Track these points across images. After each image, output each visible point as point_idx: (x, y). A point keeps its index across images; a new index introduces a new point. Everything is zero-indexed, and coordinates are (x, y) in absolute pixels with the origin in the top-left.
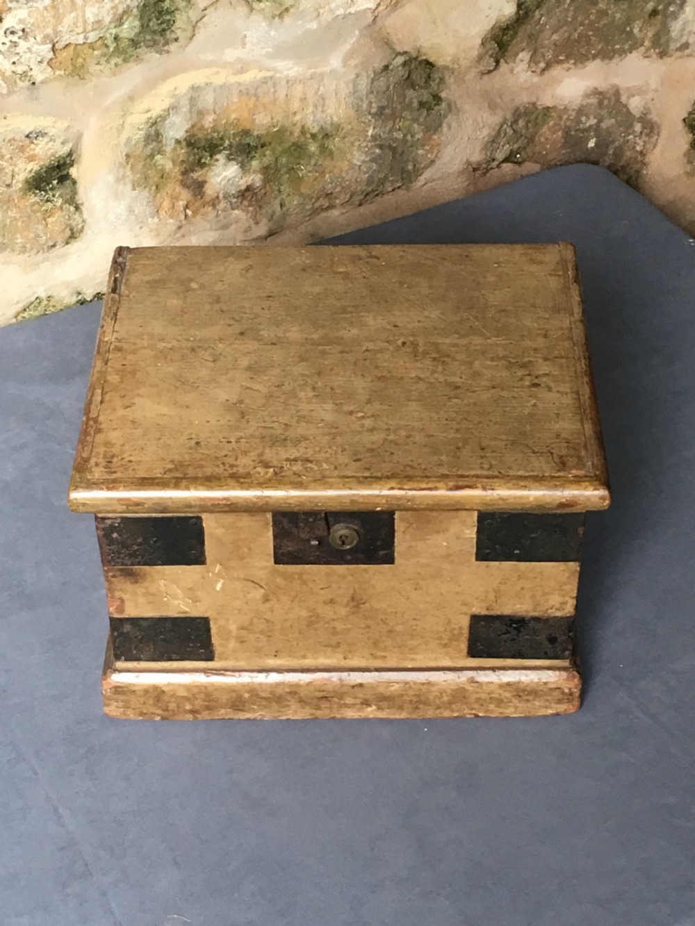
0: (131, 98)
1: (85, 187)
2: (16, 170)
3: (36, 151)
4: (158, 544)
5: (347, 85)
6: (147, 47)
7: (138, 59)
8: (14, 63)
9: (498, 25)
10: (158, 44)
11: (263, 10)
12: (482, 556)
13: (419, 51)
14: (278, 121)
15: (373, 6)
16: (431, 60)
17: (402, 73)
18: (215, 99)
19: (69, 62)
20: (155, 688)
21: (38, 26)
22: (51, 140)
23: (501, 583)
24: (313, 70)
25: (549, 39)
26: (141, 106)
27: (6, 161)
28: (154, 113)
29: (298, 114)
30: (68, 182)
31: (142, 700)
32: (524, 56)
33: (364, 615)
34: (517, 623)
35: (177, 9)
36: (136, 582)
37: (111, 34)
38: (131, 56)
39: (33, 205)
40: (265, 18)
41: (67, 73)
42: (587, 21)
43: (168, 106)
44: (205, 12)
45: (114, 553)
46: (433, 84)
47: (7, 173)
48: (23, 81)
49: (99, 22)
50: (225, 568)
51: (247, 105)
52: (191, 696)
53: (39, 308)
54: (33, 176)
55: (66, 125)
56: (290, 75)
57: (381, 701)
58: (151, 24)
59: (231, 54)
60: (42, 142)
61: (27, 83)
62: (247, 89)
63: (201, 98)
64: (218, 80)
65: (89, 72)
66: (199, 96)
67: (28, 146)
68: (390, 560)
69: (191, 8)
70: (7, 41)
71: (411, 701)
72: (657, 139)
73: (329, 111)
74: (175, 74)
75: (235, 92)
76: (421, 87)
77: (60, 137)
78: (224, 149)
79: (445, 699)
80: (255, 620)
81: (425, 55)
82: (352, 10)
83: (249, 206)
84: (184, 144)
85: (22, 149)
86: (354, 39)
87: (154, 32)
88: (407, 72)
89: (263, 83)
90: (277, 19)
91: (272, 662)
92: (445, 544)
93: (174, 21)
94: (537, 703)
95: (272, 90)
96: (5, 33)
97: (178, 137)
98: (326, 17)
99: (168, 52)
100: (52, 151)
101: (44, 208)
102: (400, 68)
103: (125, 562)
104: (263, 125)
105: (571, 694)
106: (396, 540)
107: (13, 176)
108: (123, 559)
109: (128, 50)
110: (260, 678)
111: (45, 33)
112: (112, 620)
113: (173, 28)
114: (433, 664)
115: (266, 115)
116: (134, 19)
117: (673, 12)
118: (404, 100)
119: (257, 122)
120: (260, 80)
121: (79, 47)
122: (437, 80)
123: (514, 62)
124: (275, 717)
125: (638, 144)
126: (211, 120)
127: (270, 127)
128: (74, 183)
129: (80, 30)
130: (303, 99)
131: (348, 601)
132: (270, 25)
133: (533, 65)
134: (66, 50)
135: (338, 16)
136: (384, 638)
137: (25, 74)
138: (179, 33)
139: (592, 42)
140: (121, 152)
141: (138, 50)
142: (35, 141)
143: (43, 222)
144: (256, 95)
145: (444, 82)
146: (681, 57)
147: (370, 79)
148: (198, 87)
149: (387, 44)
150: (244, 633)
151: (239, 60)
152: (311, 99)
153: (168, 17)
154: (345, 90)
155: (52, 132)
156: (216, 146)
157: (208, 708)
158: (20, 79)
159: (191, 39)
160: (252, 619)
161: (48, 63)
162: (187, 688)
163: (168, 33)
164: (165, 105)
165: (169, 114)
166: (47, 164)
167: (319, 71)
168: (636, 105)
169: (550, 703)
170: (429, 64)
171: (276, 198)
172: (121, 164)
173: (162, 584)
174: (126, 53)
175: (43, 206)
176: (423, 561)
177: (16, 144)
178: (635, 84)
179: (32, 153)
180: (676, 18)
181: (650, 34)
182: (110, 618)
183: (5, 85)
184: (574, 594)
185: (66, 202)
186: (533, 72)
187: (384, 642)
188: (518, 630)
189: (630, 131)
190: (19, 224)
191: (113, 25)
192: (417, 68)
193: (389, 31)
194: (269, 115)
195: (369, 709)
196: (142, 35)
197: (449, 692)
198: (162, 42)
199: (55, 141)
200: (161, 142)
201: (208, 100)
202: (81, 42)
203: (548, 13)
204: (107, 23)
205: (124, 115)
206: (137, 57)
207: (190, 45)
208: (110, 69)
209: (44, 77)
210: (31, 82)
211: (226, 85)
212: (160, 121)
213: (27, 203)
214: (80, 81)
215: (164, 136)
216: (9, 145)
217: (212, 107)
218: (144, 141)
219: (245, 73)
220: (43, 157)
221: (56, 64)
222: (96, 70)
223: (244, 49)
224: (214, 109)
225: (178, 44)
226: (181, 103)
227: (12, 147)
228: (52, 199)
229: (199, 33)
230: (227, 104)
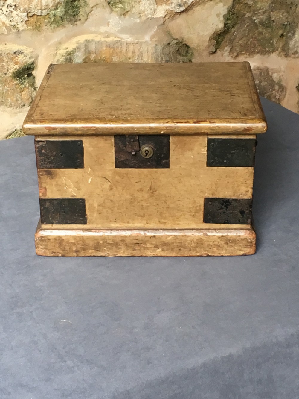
0: (60, 43)
1: (39, 80)
2: (9, 67)
3: (18, 60)
4: (62, 156)
5: (152, 49)
6: (68, 21)
7: (64, 26)
8: (11, 21)
9: (216, 32)
10: (72, 21)
11: (117, 11)
12: (209, 164)
13: (183, 39)
14: (122, 61)
15: (163, 16)
16: (188, 45)
17: (176, 47)
18: (95, 47)
19: (34, 23)
20: (60, 237)
21: (22, 4)
22: (25, 56)
23: (218, 180)
24: (138, 40)
25: (238, 43)
26: (64, 46)
27: (5, 63)
28: (70, 49)
29: (131, 59)
30: (32, 77)
31: (53, 244)
32: (227, 49)
33: (156, 198)
34: (226, 202)
35: (80, 6)
36: (52, 178)
37: (52, 13)
38: (60, 25)
39: (16, 84)
40: (118, 15)
41: (33, 28)
42: (254, 37)
43: (75, 47)
44: (92, 9)
45: (42, 161)
46: (189, 55)
47: (5, 68)
48: (14, 29)
49: (47, 5)
50: (93, 170)
51: (109, 52)
52: (76, 242)
53: (17, 135)
54: (17, 71)
55: (31, 50)
56: (128, 41)
57: (164, 246)
58: (69, 11)
59: (103, 29)
60: (21, 56)
61: (16, 30)
62: (109, 44)
64: (97, 39)
65: (42, 29)
66: (89, 45)
67: (15, 58)
68: (167, 166)
69: (86, 6)
70: (8, 10)
71: (177, 246)
72: (285, 94)
73: (144, 59)
74: (79, 35)
75: (104, 45)
76: (184, 56)
77: (29, 55)
79: (193, 245)
80: (106, 200)
81: (185, 42)
82: (155, 17)
85: (12, 59)
86: (155, 30)
87: (71, 15)
88: (178, 47)
89: (117, 43)
90: (122, 16)
91: (113, 225)
92: (193, 157)
93: (79, 12)
94: (236, 248)
95: (120, 47)
96: (8, 7)
97: (79, 62)
98: (144, 18)
99: (76, 25)
100: (25, 61)
101: (20, 87)
102: (175, 45)
103: (48, 166)
104: (116, 62)
105: (251, 242)
106: (170, 154)
107: (8, 70)
108: (47, 165)
109: (59, 22)
110: (108, 233)
111: (24, 7)
112: (41, 200)
113: (79, 15)
114: (187, 227)
115: (117, 58)
116: (62, 7)
117: (290, 36)
118: (177, 60)
119: (113, 60)
120: (115, 41)
121: (39, 17)
122: (191, 53)
123: (223, 51)
124: (114, 255)
125: (277, 96)
126: (94, 57)
128: (34, 78)
129: (39, 8)
130: (133, 52)
131: (148, 190)
132: (120, 18)
133: (231, 53)
134: (33, 17)
135: (149, 18)
136: (165, 212)
137: (14, 26)
138: (81, 17)
139: (256, 46)
141: (63, 22)
142: (18, 56)
143: (20, 93)
144: (113, 48)
145: (194, 55)
146: (294, 58)
147: (162, 48)
148: (89, 41)
149: (169, 34)
150: (101, 208)
151: (106, 32)
152: (137, 53)
153: (77, 10)
154: (151, 51)
155: (25, 52)
157: (84, 249)
158: (13, 28)
159: (86, 20)
160: (104, 200)
161: (25, 22)
162: (74, 237)
163: (76, 16)
164: (74, 47)
165: (76, 51)
166: (23, 67)
167: (140, 41)
168: (275, 76)
169: (242, 247)
170: (187, 46)
173: (64, 180)
174: (59, 23)
175: (20, 86)
176: (182, 166)
177: (10, 56)
178: (275, 68)
179: (16, 61)
180: (291, 39)
181: (281, 46)
182: (40, 199)
183: (6, 30)
184: (252, 186)
185: (30, 86)
186: (231, 57)
187: (165, 213)
188: (226, 206)
189: (273, 89)
190: (10, 93)
191: (53, 8)
192: (182, 47)
193: (170, 28)
194: (119, 58)
195: (158, 250)
196: (65, 16)
197: (195, 240)
198: (74, 20)
199: (26, 57)
200: (72, 63)
201: (92, 47)
202: (39, 14)
203: (237, 31)
204: (51, 7)
205: (56, 50)
206: (63, 25)
207: (86, 23)
208: (51, 29)
209: (23, 29)
210: (18, 30)
211: (101, 41)
212: (72, 53)
213: (13, 83)
214: (38, 32)
215: (73, 61)
216: (7, 56)
217: (94, 51)
218: (65, 62)
219: (109, 38)
220: (21, 63)
221: (28, 23)
222: (45, 29)
223: (108, 27)
224: (95, 52)
225: (80, 22)
226: (81, 47)
227: (8, 57)
228: (24, 83)
229: (90, 18)
230: (101, 50)
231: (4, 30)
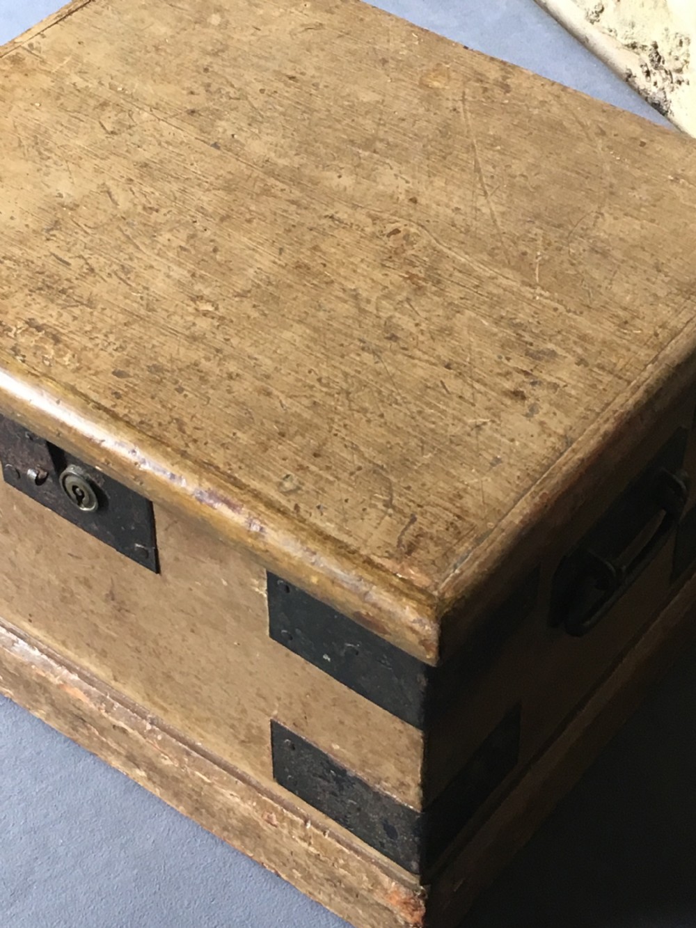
12: (278, 634)
23: (309, 694)
33: (131, 630)
34: (336, 772)
57: (152, 770)
68: (154, 565)
71: (190, 795)
79: (234, 822)
91: (25, 627)
92: (225, 583)
106: (158, 536)
131: (107, 595)
136: (161, 681)
176: (196, 591)
184: (418, 779)
187: (161, 685)
188: (339, 783)
195: (138, 772)
197: (238, 815)
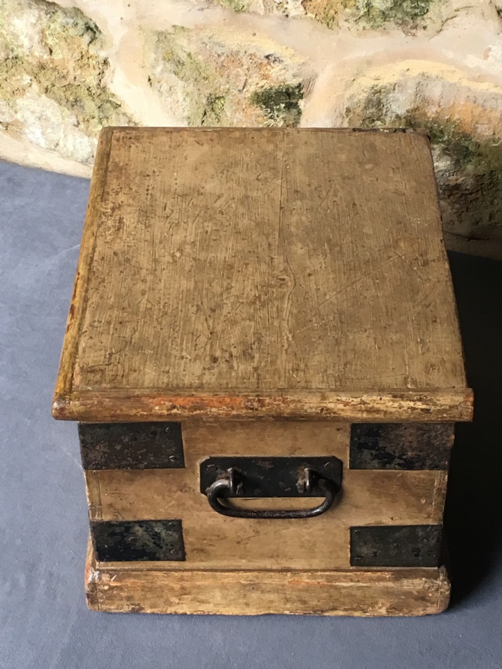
0: (369, 63)
1: (307, 120)
2: (250, 81)
3: (270, 73)
6: (397, 23)
7: (385, 31)
10: (407, 25)
14: (499, 139)
18: (442, 94)
19: (322, 9)
22: (285, 68)
26: (373, 73)
27: (243, 70)
28: (381, 83)
30: (294, 111)
38: (378, 27)
39: (258, 116)
41: (318, 18)
43: (395, 82)
44: (457, 13)
47: (241, 80)
48: (278, 10)
54: (263, 92)
55: (302, 61)
58: (405, 5)
59: (473, 61)
60: (277, 67)
61: (281, 13)
62: (475, 97)
63: (429, 87)
64: (452, 79)
65: (338, 25)
66: (427, 84)
67: (265, 66)
69: (443, 4)
74: (416, 57)
75: (463, 95)
77: (293, 69)
78: (443, 142)
83: (455, 202)
84: (403, 121)
85: (259, 66)
87: (407, 13)
89: (494, 98)
93: (427, 10)
97: (399, 113)
99: (414, 35)
100: (283, 77)
101: (266, 122)
104: (483, 136)
107: (245, 85)
109: (377, 20)
113: (425, 16)
115: (489, 129)
119: (479, 130)
120: (491, 94)
126: (434, 111)
127: (489, 140)
128: (300, 113)
137: (281, 5)
138: (428, 22)
140: (344, 105)
141: (386, 23)
142: (272, 64)
144: (483, 106)
148: (428, 77)
151: (478, 69)
153: (423, 5)
155: (288, 61)
156: (435, 136)
158: (277, 7)
159: (439, 32)
163: (419, 18)
164: (393, 80)
165: (394, 89)
166: (277, 87)
171: (486, 207)
172: (341, 115)
174: (375, 22)
175: (267, 120)
177: (256, 59)
179: (267, 72)
183: (263, 8)
194: (492, 130)
196: (394, 11)
198: (411, 24)
199: (287, 71)
200: (380, 110)
201: (435, 92)
205: (357, 74)
206: (384, 29)
207: (436, 37)
208: (358, 30)
209: (296, 13)
210: (285, 14)
211: (457, 86)
212: (384, 92)
213: (252, 113)
214: (327, 29)
215: (385, 107)
216: (249, 58)
217: (438, 100)
218: (365, 103)
219: (481, 82)
220: (275, 80)
221: (310, 5)
222: (343, 26)
223: (485, 61)
224: (439, 103)
225: (425, 32)
226: (408, 84)
227: (251, 60)
228: (276, 118)
229: (447, 29)
230: (454, 104)
231: (260, 6)
